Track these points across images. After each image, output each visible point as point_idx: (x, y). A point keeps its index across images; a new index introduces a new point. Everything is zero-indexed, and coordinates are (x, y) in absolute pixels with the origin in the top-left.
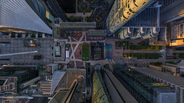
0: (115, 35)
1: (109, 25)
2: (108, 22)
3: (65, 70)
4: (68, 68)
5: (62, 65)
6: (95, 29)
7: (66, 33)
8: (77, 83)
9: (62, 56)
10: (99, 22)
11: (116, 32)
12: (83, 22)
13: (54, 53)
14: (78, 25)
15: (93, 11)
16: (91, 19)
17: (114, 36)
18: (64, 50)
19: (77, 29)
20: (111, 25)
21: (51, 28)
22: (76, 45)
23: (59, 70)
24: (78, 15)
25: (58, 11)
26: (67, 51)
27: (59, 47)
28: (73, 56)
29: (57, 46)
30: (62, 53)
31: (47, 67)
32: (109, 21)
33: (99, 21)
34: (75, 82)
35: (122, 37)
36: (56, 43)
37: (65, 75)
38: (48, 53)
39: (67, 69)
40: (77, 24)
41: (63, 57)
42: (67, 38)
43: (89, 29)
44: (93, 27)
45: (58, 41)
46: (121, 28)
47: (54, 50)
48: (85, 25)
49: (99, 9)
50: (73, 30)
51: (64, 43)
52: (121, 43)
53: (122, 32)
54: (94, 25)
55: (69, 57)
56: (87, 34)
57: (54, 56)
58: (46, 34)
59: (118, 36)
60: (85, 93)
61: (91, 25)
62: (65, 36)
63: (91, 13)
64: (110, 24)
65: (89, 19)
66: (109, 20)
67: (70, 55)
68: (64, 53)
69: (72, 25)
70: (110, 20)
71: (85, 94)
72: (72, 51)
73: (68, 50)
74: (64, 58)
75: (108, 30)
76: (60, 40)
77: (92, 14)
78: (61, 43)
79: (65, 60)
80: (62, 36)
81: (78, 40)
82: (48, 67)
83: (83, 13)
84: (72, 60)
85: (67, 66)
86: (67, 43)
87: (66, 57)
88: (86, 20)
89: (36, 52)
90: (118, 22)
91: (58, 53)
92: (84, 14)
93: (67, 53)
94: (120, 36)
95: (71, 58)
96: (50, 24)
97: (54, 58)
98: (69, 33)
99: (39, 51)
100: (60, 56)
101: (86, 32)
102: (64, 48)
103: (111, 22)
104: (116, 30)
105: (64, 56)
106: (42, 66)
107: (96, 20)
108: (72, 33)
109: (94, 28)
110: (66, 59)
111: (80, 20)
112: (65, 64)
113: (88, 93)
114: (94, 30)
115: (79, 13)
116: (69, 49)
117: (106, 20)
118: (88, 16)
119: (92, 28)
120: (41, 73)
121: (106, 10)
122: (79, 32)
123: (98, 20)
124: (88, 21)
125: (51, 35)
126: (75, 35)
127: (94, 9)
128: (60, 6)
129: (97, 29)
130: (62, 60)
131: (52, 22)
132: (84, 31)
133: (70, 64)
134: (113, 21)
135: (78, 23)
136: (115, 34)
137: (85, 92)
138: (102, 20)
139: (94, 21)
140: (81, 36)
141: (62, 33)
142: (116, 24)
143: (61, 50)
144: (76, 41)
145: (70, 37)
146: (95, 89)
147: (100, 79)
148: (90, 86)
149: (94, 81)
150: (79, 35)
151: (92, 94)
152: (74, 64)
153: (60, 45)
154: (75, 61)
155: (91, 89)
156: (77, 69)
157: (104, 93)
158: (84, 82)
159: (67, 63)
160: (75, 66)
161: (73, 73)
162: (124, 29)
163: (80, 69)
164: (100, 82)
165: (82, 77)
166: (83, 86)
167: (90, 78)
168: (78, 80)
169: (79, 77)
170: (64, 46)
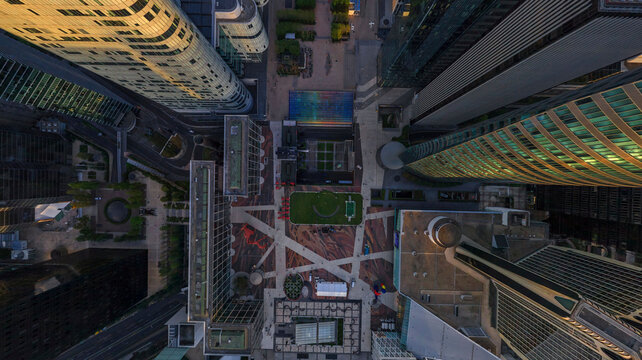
0: (249, 77)
1: (205, 104)
2: (190, 108)
3: (403, 300)
4: (393, 290)
5: (381, 316)
6: (220, 163)
7: (236, 296)
8: (460, 250)
9: (340, 313)
10: (191, 144)
11: (236, 73)
12: (187, 219)
14: (200, 239)
15: (139, 175)
16: (177, 182)
17: (252, 80)
18: (311, 305)
19: (221, 245)
20: (205, 92)
22: (289, 252)
25: (139, 330)
26: (319, 294)
27: (298, 327)
28: (341, 266)
29: (292, 336)
30: (325, 313)
32: (187, 101)
33: (184, 146)
34: (459, 256)
35: (259, 45)
36: (279, 340)
39: (396, 294)
40: (199, 245)
41: (344, 311)
42: (258, 292)
43: (219, 191)
45: (272, 331)
46: (218, 50)
47: (309, 350)
48: (200, 207)
49: (131, 144)
50: (225, 264)
51: (280, 305)
52: (287, 52)
53: (235, 43)
54: (200, 170)
55: (345, 285)
56: (241, 203)
57: (339, 349)
59: (252, 63)
60: (505, 212)
61: (201, 184)
62: (252, 298)
63: (149, 182)
64: (198, 96)
65: (177, 192)
66: (182, 100)
67: (336, 279)
68: (325, 305)
69: (199, 269)
70: (179, 96)
71: (512, 216)
72: (316, 271)
73: (313, 289)
74: (347, 305)
75: (225, 108)
76: (267, 324)
77: (154, 178)
78: (280, 320)
79: (358, 302)
80: (249, 314)
81: (267, 241)
83: (148, 217)
84: (356, 270)
85: (384, 291)
86: (279, 292)
87: (344, 294)
88: (180, 207)
90: (193, 61)
91: (327, 332)
92: (151, 212)
93: (324, 290)
95: (347, 276)
97: (348, 350)
98: (235, 282)
100: (340, 322)
101: (235, 204)
102: (303, 305)
103: (191, 93)
105: (341, 305)
107: (179, 160)
108: (236, 267)
109: (217, 169)
110: (352, 297)
111: (177, 233)
112: (375, 301)
113: (507, 202)
114: (225, 171)
115: (148, 234)
116: (306, 283)
117: (180, 116)
118: (164, 194)
119: (218, 177)
121: (137, 113)
122: (233, 238)
124: (185, 197)
126: (246, 253)
127: (132, 168)
128: (113, 319)
129: (221, 156)
130: (356, 314)
132: (227, 214)
133: (373, 278)
134: (187, 83)
135: (191, 240)
136: (244, 77)
137: (500, 216)
138: (183, 131)
139: (183, 168)
140: (249, 227)
141: (234, 314)
142: (199, 70)
143: (312, 320)
144: (273, 251)
145: (253, 275)
146: (491, 169)
147: (445, 148)
148: (476, 191)
149: (453, 175)
150: (246, 236)
151: (512, 185)
152: (377, 260)
153: (289, 321)
154: (364, 258)
155: (488, 189)
156: (398, 247)
157: (507, 129)
158: (458, 219)
159: (372, 294)
160: (384, 255)
161: (415, 266)
162: (222, 37)
163: (398, 236)
164: (459, 148)
165: (435, 228)
166: (474, 224)
167: (439, 192)
168: (446, 246)
169: (435, 240)
170: (296, 304)
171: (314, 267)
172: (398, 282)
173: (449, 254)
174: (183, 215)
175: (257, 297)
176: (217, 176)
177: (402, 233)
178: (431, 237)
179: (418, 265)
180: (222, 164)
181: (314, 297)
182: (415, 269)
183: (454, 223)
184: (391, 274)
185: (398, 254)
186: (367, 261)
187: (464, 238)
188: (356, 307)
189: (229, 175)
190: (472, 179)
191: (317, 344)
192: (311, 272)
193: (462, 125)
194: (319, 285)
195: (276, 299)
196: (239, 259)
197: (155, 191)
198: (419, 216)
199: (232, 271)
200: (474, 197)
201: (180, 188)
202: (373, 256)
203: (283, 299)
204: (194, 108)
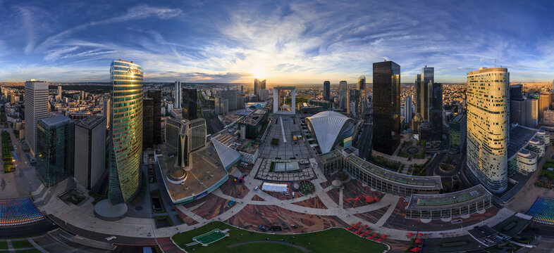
0: (514, 179)
1: (479, 172)
2: (473, 168)
3: (229, 169)
4: (230, 176)
5: (246, 168)
6: (441, 192)
7: (341, 170)
8: (183, 165)
9: (271, 175)
10: (451, 175)
11: (508, 174)
12: (400, 172)
13: (281, 161)
14: (385, 175)
15: (429, 157)
16: (425, 171)
17: (515, 181)
18: (291, 179)
19: (372, 182)
20: (486, 170)
21: (333, 149)
23: (237, 161)
24: (395, 158)
25: (364, 143)
26: (286, 185)
27: (298, 168)
28: (263, 200)
29: (300, 164)
30: (280, 175)
31: (254, 148)
32: (475, 166)
33: (448, 172)
34: (187, 164)
35: (531, 169)
36: (307, 162)
37: (219, 164)
38: (280, 153)
39: (230, 174)
40: (382, 173)
41: (267, 175)
42: (330, 179)
43: (416, 191)
44: (433, 187)
45: (312, 165)
46: (509, 162)
47: (290, 161)
48: (408, 180)
49: (443, 154)
50: (361, 178)
51: (312, 176)
52: (546, 176)
53: (518, 163)
54: (434, 182)
55: (263, 189)
57: (274, 161)
58: (318, 148)
59: (520, 174)
60: (156, 156)
61: (423, 182)
62: (332, 174)
63: (426, 160)
64: (481, 168)
65: (417, 171)
66: (474, 164)
67: (269, 193)
68: (281, 179)
69: (369, 167)
70: (475, 162)
71: (157, 154)
72: (288, 199)
73: (291, 188)
74: (265, 178)
75: (486, 182)
76: (316, 166)
77: (428, 162)
78: (310, 170)
79: (256, 178)
80: (328, 167)
82: (253, 150)
83: (407, 159)
84: (251, 195)
85: (237, 178)
86: (316, 183)
87: (265, 184)
88: (410, 171)
89: (285, 141)
90: (495, 159)
91: (280, 167)
92: (410, 159)
93: (283, 187)
94: (524, 171)
95: (260, 194)
96: (338, 146)
97: (269, 160)
98: (348, 175)
99: (285, 143)
100: (272, 169)
101: (401, 200)
102: (297, 179)
103: (480, 165)
104: (506, 170)
105: (269, 178)
106: (260, 145)
107: (439, 171)
108: (354, 182)
109: (436, 190)
110: (260, 182)
111: (395, 167)
112: (246, 175)
113: (151, 156)
114: (435, 196)
115: (399, 157)
116: (296, 191)
117: (466, 165)
118: (418, 165)
119: (429, 191)
120: (248, 142)
121: (459, 153)
122: (372, 189)
123: (444, 171)
124: (415, 173)
125: (320, 153)
126: (356, 190)
127: (432, 155)
128: (373, 141)
129: (448, 192)
130: (260, 173)
131: (343, 146)
132: (395, 193)
133: (239, 187)
134: (483, 162)
135: (387, 171)
136: (511, 177)
137: (158, 157)
138: (458, 169)
139: (434, 173)
140: (374, 202)
141: (336, 164)
142: (495, 163)
143: (290, 172)
144: (337, 202)
145: (340, 183)
146: (135, 160)
147: (118, 178)
148: (148, 166)
149: (137, 176)
150: (368, 197)
151: (143, 154)
152: (229, 195)
153: (304, 170)
154: (238, 200)
155: (145, 161)
156: (206, 192)
157: (116, 154)
158: (166, 171)
159: (245, 179)
160: (220, 194)
161: (208, 178)
162: (515, 159)
163: (198, 196)
164: (120, 171)
165: (177, 180)
166: (166, 164)
167: (150, 183)
168: (185, 172)
169: (184, 178)
170: (301, 179)
171: (291, 201)
172: (225, 178)
173: (188, 169)
174: (403, 171)
175: (329, 176)
176: (431, 191)
177: (194, 195)
178: (184, 180)
179: (206, 178)
180: (441, 193)
181: (289, 183)
182: (209, 178)
183: (169, 172)
184: (226, 183)
185: (210, 190)
186: (237, 197)
187: (176, 165)
188: (259, 176)
189: (431, 198)
190: (140, 167)
191: (286, 163)
192: (293, 198)
193: (107, 167)
194: (286, 190)
195: (317, 178)
196: (356, 185)
197: (421, 162)
198: (172, 190)
199: (353, 178)
200: (151, 167)
201: (421, 172)
202: (229, 198)
203: (311, 179)
204: (474, 169)
